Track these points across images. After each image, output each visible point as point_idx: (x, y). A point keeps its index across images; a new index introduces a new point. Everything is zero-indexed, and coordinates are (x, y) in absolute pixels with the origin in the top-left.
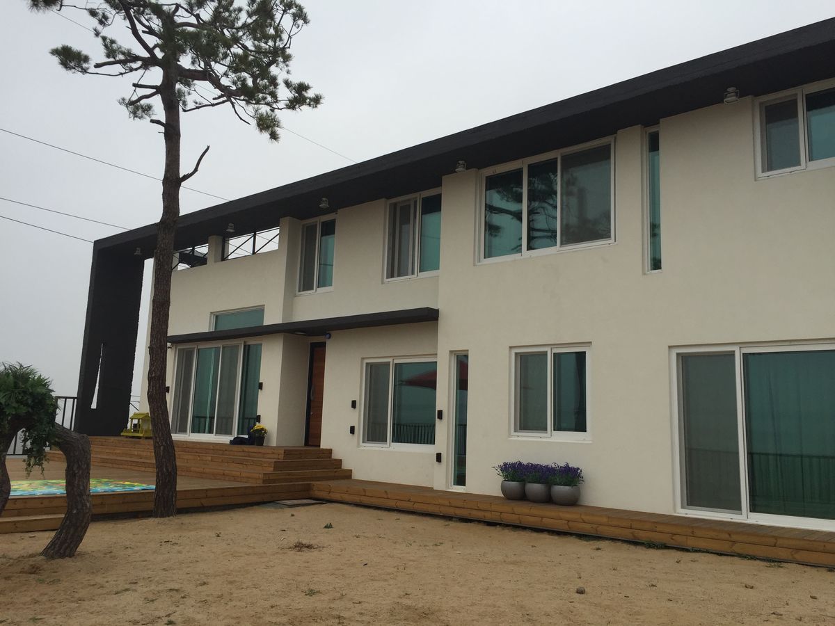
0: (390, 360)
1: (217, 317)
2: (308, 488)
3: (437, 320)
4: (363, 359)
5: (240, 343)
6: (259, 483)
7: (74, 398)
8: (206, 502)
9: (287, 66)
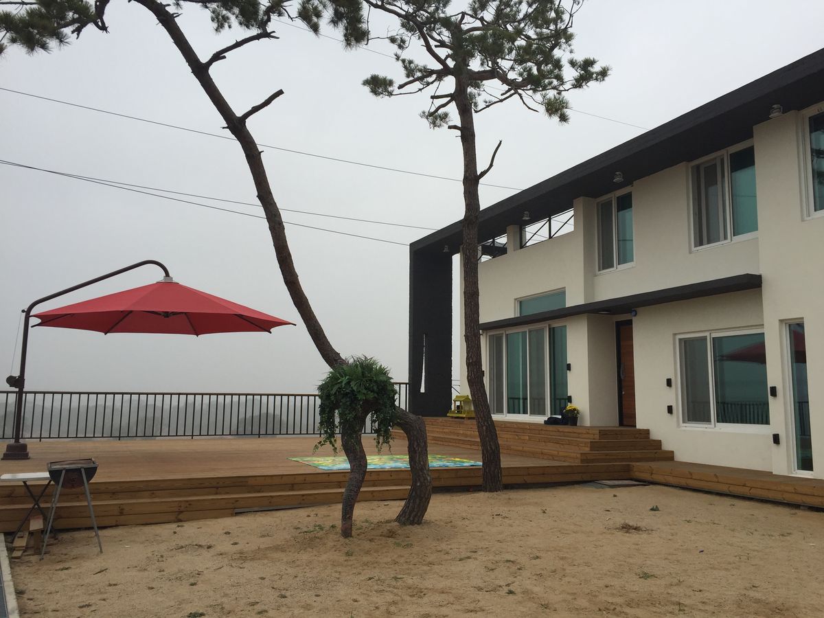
0: (707, 334)
1: (521, 303)
2: (628, 469)
3: (761, 287)
4: (676, 334)
5: (545, 326)
6: (577, 463)
7: (406, 384)
8: (529, 480)
9: (570, 46)
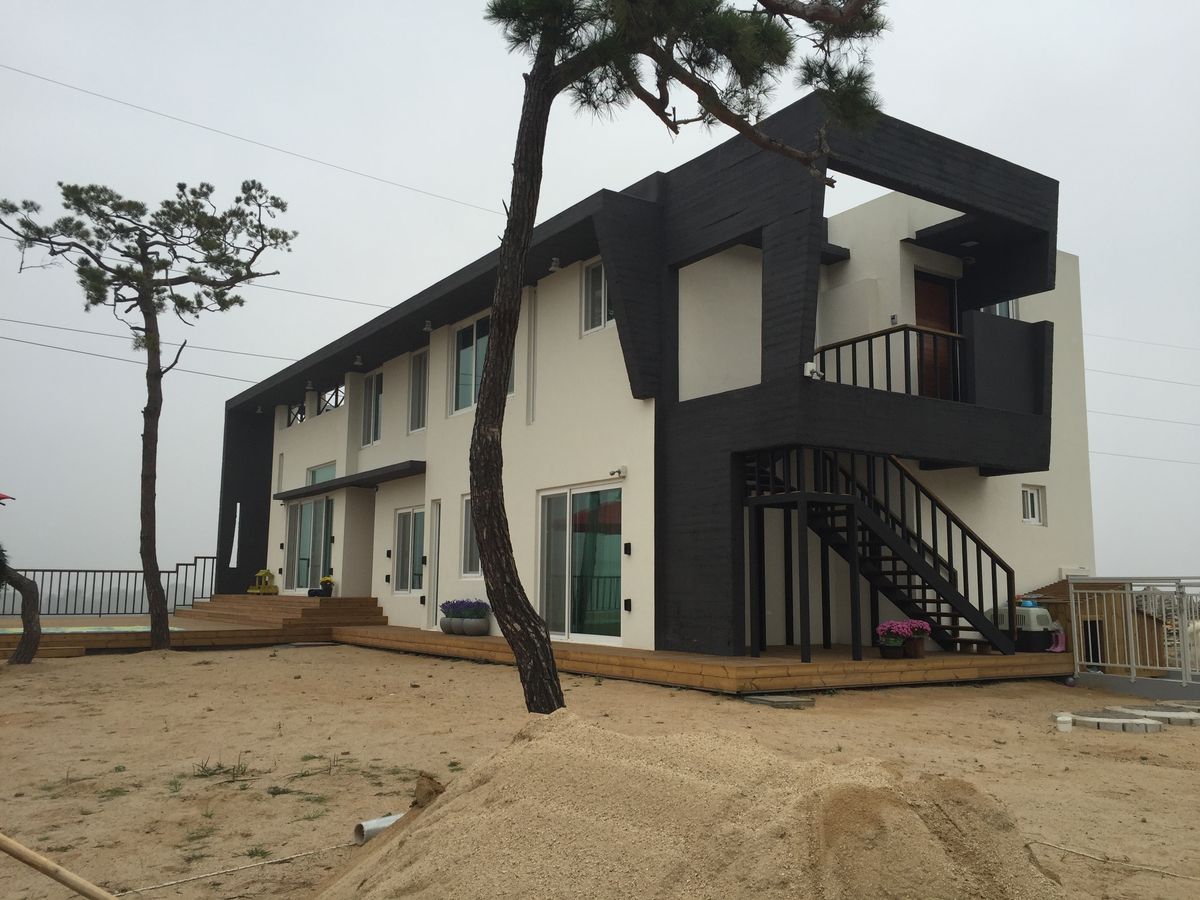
0: (410, 510)
1: (313, 472)
2: (329, 633)
3: (424, 472)
4: (396, 510)
5: (322, 497)
6: (280, 627)
7: (213, 558)
9: (287, 245)
